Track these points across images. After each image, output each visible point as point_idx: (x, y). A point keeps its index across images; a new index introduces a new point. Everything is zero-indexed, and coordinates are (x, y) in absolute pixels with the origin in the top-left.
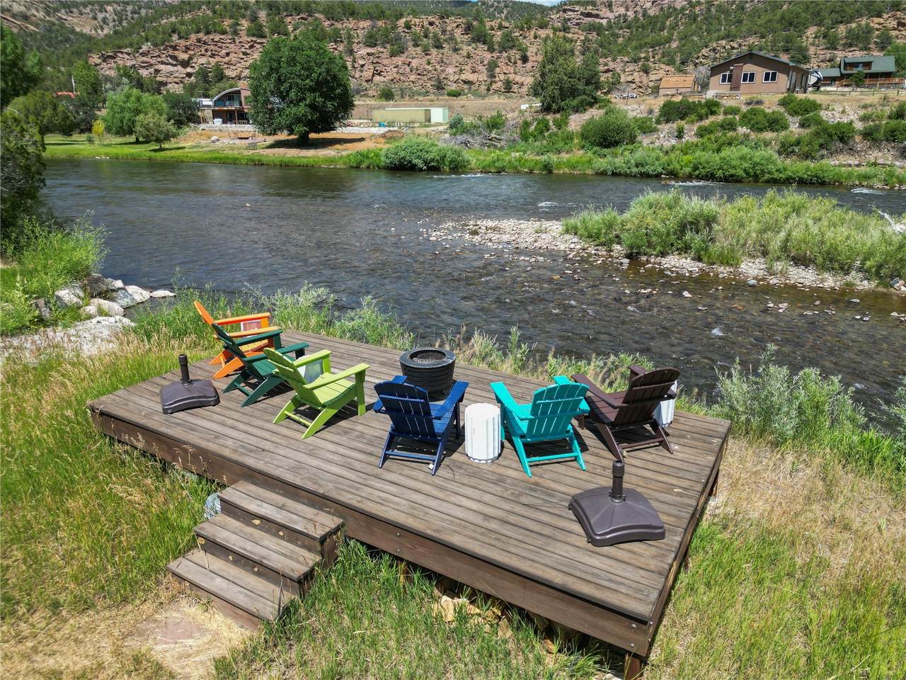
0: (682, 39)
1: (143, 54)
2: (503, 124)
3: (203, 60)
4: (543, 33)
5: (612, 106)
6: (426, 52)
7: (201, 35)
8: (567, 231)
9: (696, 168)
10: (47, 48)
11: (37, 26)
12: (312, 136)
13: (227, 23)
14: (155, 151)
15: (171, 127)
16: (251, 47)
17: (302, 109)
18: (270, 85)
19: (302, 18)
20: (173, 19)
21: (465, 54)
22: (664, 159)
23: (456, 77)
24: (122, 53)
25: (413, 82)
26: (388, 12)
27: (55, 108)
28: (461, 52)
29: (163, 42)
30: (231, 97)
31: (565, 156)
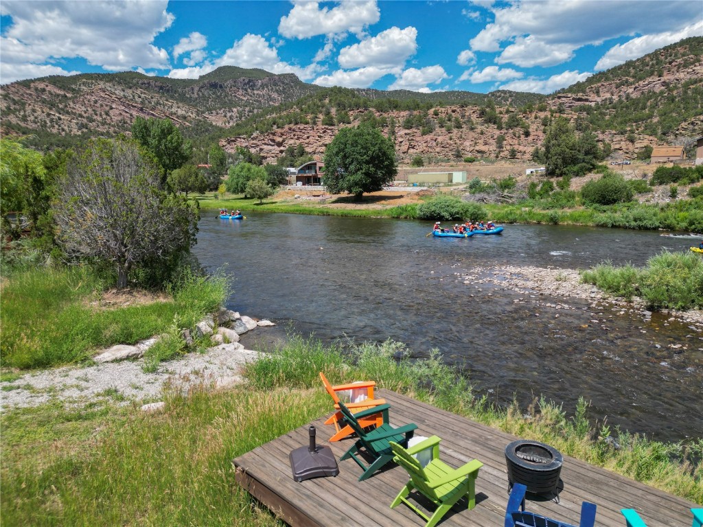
0: (662, 115)
1: (253, 139)
2: (514, 185)
3: (292, 142)
4: (542, 115)
5: (609, 171)
6: (449, 131)
7: (291, 125)
8: (586, 281)
9: (691, 223)
10: (194, 136)
11: (191, 122)
12: (365, 194)
13: (309, 117)
14: (257, 204)
15: (268, 188)
16: (324, 132)
17: (359, 176)
18: (338, 159)
19: (360, 112)
20: (274, 115)
21: (479, 132)
22: (661, 215)
23: (472, 148)
24: (240, 138)
25: (438, 153)
26: (421, 105)
27: (197, 176)
28: (476, 130)
29: (267, 130)
30: (310, 167)
31: (568, 211)
